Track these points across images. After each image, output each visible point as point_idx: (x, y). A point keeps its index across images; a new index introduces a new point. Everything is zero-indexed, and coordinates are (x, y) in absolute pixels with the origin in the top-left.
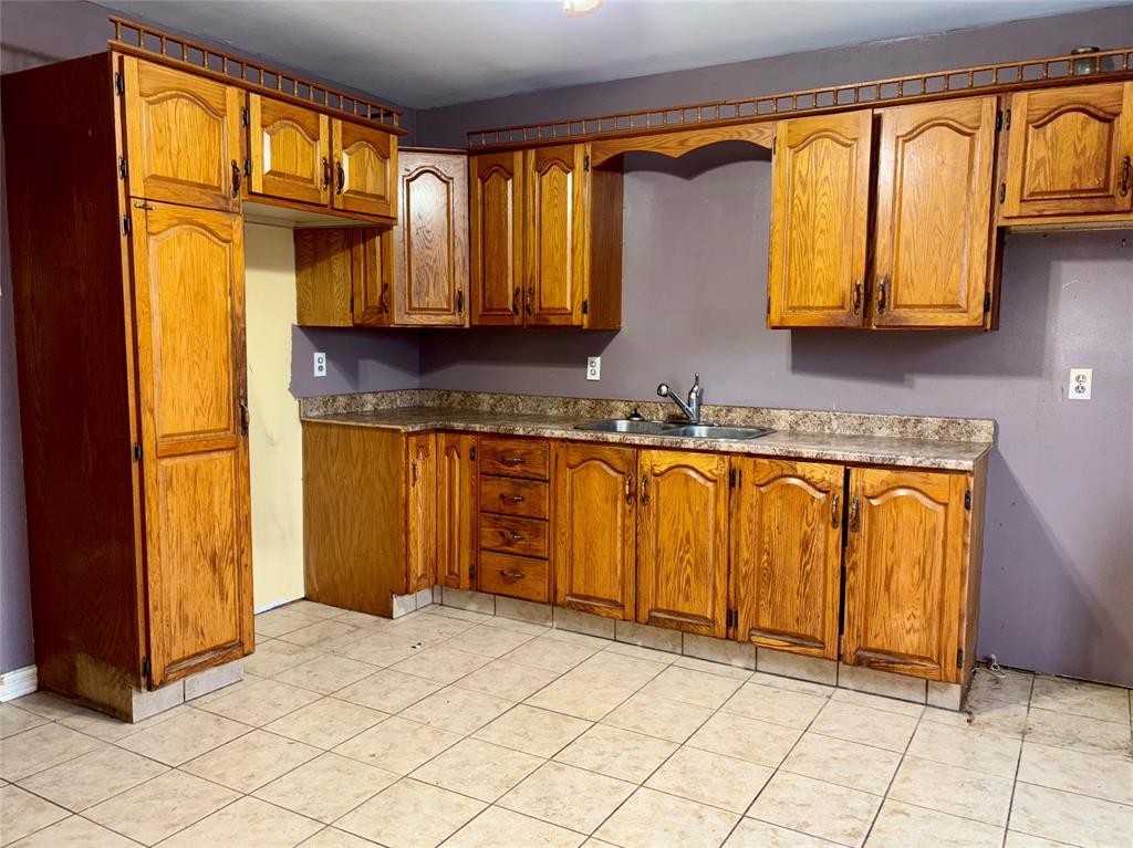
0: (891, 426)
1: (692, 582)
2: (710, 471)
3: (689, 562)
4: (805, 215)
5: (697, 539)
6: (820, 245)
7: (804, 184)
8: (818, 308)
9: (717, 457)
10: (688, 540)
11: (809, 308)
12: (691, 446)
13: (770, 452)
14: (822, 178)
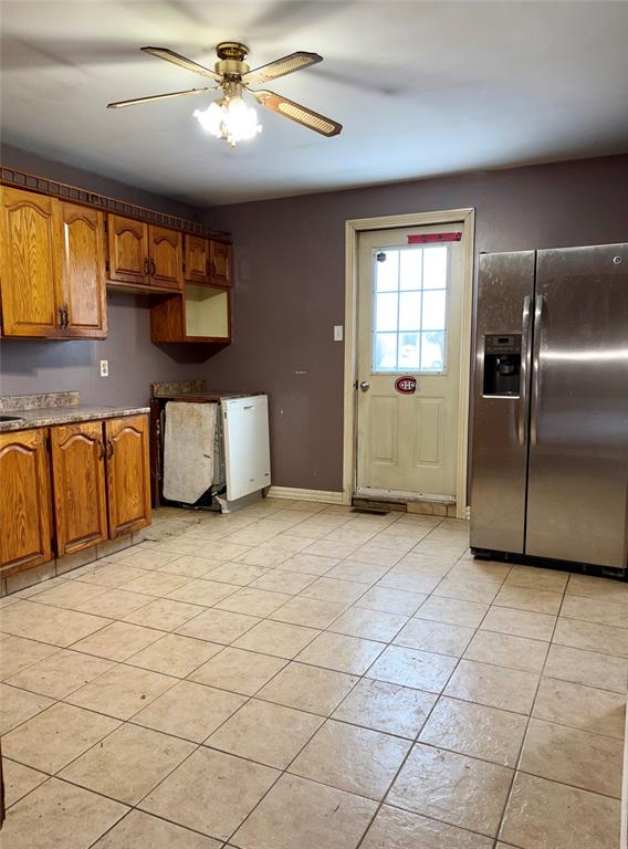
0: (33, 403)
1: (26, 531)
2: (32, 443)
3: (23, 516)
4: (22, 258)
5: (26, 497)
6: (34, 281)
7: (19, 236)
8: (37, 324)
9: (35, 432)
10: (21, 500)
11: (31, 324)
12: (17, 427)
13: (65, 421)
14: (31, 235)
